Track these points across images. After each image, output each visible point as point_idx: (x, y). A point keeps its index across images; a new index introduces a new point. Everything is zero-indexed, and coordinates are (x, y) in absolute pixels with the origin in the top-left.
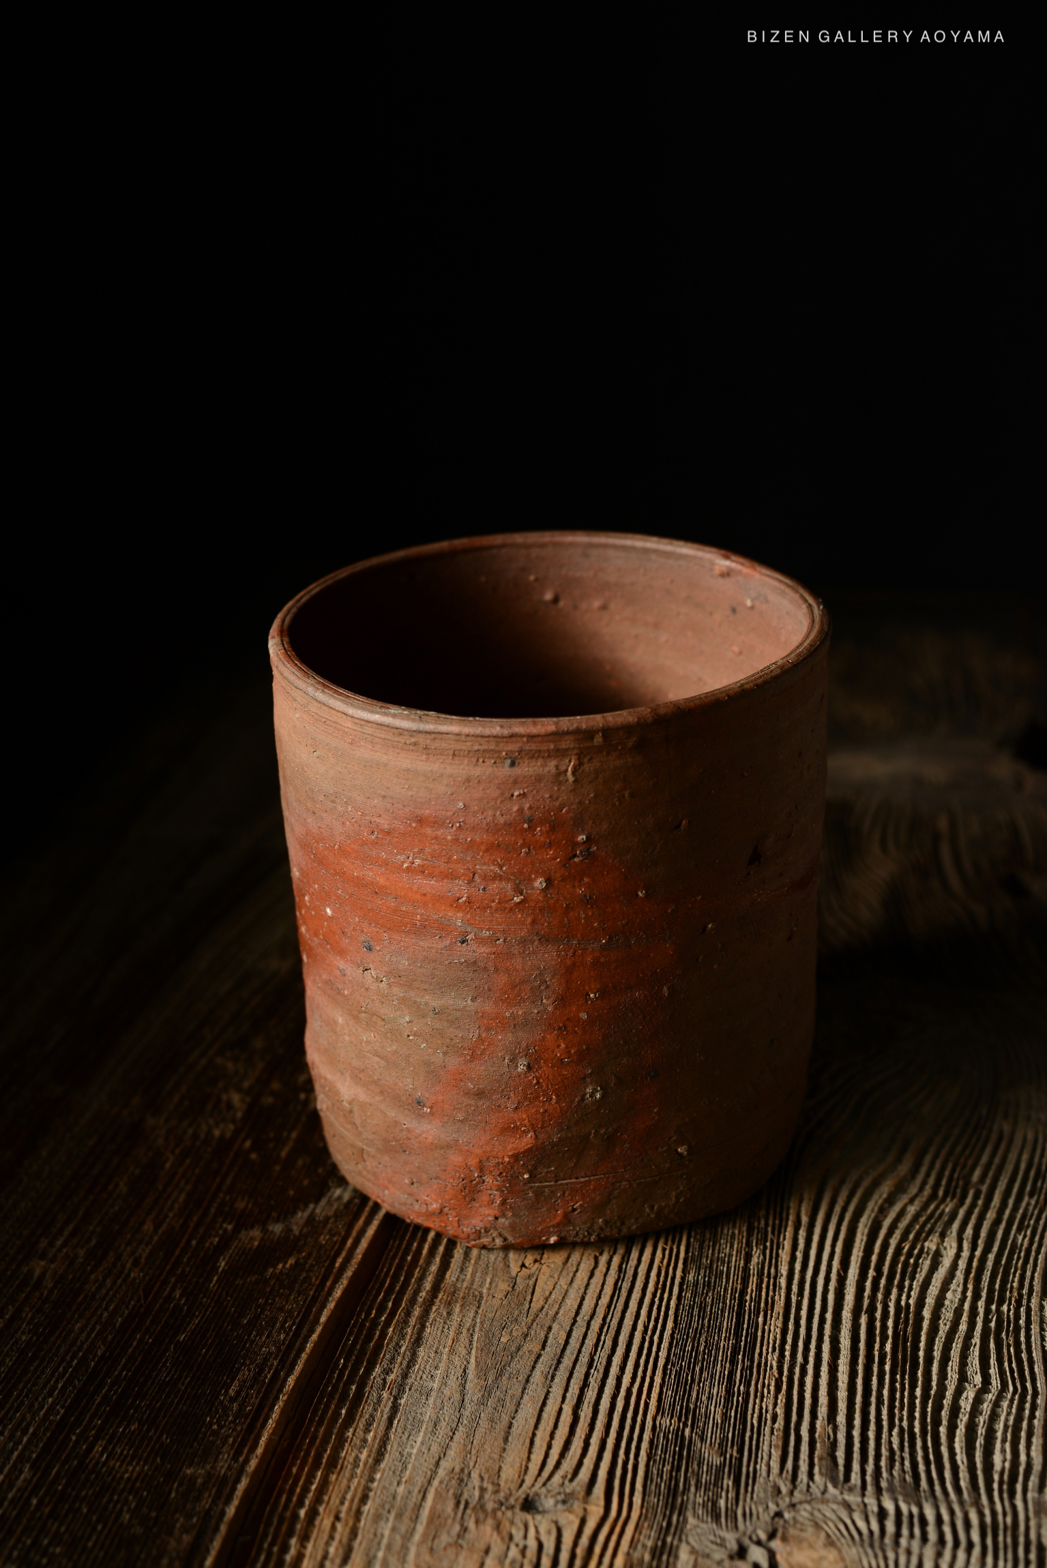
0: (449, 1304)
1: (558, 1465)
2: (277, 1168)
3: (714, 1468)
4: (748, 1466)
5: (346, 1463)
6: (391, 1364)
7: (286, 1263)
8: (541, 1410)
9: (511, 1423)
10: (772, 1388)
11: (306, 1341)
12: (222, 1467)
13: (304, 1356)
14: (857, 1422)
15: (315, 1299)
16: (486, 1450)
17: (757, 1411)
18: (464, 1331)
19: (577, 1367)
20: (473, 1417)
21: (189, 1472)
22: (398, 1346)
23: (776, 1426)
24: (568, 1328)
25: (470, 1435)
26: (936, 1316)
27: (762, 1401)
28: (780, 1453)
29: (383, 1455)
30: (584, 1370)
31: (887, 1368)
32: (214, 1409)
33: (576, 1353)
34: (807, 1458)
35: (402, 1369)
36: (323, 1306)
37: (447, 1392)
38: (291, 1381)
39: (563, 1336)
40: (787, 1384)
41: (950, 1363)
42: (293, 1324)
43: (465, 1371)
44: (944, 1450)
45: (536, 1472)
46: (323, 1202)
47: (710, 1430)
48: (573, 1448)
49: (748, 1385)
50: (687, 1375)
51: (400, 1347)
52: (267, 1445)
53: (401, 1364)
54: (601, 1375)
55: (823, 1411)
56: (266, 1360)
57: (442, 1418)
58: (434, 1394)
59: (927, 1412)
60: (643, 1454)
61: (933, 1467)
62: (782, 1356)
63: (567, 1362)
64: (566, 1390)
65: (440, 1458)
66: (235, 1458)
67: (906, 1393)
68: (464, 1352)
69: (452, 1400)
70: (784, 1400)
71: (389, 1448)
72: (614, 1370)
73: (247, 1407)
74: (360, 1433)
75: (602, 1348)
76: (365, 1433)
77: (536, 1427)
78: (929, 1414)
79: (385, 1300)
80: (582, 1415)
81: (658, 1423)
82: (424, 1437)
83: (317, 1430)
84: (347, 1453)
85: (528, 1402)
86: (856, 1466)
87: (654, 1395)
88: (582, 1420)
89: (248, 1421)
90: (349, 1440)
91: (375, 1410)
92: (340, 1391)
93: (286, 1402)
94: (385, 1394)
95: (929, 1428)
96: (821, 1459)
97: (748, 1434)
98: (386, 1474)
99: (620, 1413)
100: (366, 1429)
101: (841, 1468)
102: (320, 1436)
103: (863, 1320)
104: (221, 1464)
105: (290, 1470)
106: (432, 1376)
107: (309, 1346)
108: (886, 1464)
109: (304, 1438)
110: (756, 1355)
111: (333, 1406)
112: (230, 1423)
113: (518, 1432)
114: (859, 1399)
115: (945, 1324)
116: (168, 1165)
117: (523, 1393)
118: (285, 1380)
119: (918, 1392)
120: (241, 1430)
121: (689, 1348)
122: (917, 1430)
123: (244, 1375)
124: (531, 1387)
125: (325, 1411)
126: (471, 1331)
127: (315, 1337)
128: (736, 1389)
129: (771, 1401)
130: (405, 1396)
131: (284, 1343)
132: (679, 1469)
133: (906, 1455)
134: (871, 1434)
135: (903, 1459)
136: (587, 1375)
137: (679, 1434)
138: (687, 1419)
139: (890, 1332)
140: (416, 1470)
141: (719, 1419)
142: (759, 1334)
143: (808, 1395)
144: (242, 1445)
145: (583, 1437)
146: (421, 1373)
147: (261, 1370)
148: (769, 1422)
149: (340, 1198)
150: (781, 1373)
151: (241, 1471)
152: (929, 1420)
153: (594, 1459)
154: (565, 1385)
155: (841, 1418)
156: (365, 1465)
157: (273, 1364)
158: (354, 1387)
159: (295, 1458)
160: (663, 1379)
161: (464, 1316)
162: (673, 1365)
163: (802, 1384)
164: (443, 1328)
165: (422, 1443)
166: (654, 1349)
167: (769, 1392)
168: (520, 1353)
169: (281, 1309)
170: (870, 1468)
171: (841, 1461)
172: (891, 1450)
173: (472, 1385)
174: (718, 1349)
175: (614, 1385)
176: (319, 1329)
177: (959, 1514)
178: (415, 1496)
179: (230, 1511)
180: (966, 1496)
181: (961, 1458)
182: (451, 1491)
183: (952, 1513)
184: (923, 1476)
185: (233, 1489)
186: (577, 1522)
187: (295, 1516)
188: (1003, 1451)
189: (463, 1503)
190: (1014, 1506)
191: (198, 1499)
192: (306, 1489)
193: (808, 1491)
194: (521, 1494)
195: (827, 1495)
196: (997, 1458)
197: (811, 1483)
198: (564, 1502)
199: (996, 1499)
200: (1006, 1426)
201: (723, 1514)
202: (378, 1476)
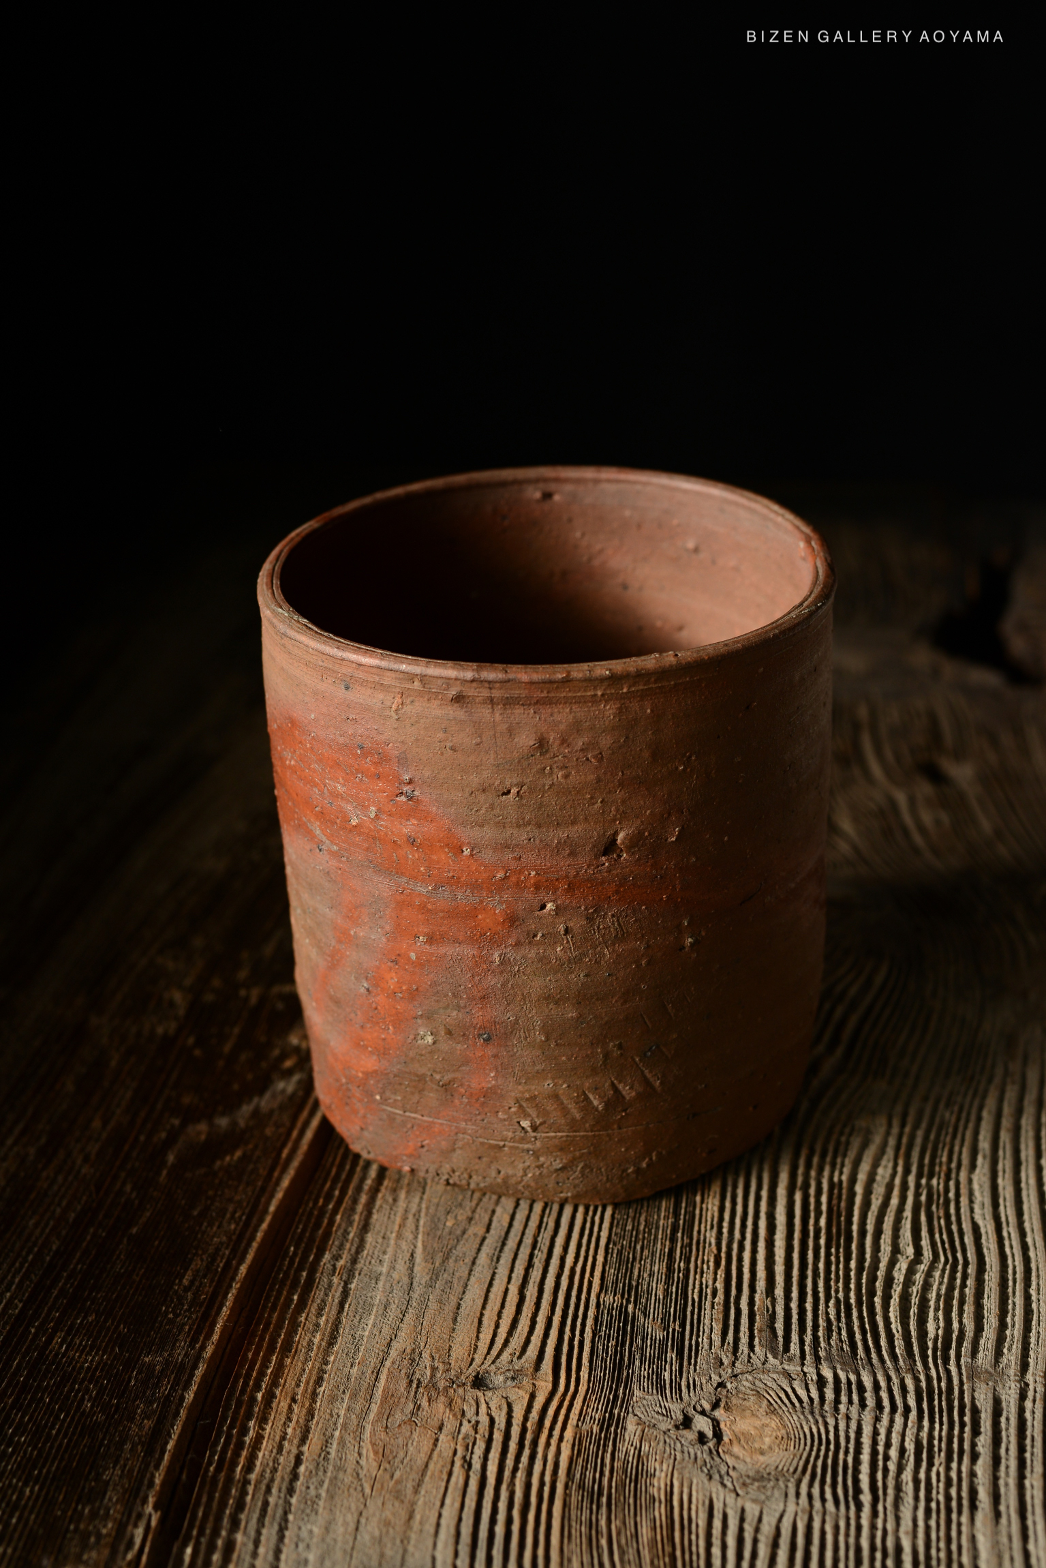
0: (394, 1191)
1: (506, 1343)
2: (221, 1063)
3: (658, 1342)
4: (691, 1339)
5: (300, 1347)
6: (340, 1250)
7: (233, 1155)
8: (488, 1291)
9: (459, 1304)
10: (712, 1264)
11: (256, 1230)
12: (179, 1354)
13: (255, 1245)
14: (795, 1294)
15: (263, 1189)
16: (436, 1330)
17: (697, 1286)
18: (411, 1217)
19: (522, 1249)
20: (422, 1299)
21: (147, 1359)
22: (346, 1233)
23: (716, 1300)
24: (511, 1211)
25: (420, 1316)
26: (868, 1192)
27: (702, 1276)
28: (721, 1326)
29: (335, 1338)
30: (528, 1251)
31: (822, 1242)
32: (169, 1299)
33: (519, 1234)
34: (747, 1330)
35: (351, 1255)
36: (272, 1196)
37: (395, 1275)
38: (243, 1269)
39: (507, 1219)
40: (726, 1259)
41: (883, 1236)
42: (243, 1214)
43: (412, 1255)
44: (879, 1319)
45: (485, 1351)
46: (267, 1095)
47: (652, 1306)
48: (520, 1326)
49: (688, 1262)
50: (629, 1253)
51: (348, 1234)
52: (222, 1332)
53: (350, 1250)
54: (545, 1256)
55: (761, 1285)
56: (217, 1250)
57: (392, 1301)
58: (383, 1278)
59: (862, 1284)
60: (588, 1330)
61: (869, 1335)
62: (720, 1233)
63: (511, 1243)
64: (512, 1271)
65: (391, 1339)
66: (192, 1345)
67: (841, 1266)
68: (411, 1237)
69: (401, 1283)
70: (723, 1276)
71: (341, 1331)
72: (557, 1250)
73: (200, 1296)
74: (312, 1318)
75: (545, 1229)
76: (317, 1317)
77: (484, 1307)
78: (864, 1285)
79: (332, 1189)
80: (528, 1294)
81: (601, 1300)
82: (375, 1319)
83: (270, 1316)
84: (300, 1337)
85: (475, 1283)
86: (795, 1337)
87: (598, 1274)
88: (528, 1299)
89: (203, 1309)
90: (302, 1324)
91: (327, 1295)
92: (291, 1277)
93: (240, 1290)
94: (335, 1280)
95: (864, 1298)
96: (760, 1331)
97: (689, 1309)
98: (339, 1355)
99: (565, 1291)
100: (319, 1314)
101: (781, 1339)
102: (274, 1322)
103: (798, 1197)
104: (178, 1351)
105: (246, 1355)
106: (380, 1261)
107: (259, 1235)
108: (824, 1334)
109: (258, 1324)
110: (695, 1233)
111: (285, 1293)
112: (185, 1312)
113: (467, 1313)
114: (795, 1272)
115: (877, 1199)
116: (113, 1063)
117: (470, 1274)
118: (237, 1269)
119: (853, 1264)
120: (197, 1319)
121: (629, 1227)
122: (852, 1301)
123: (196, 1265)
124: (477, 1269)
125: (278, 1298)
126: (417, 1217)
127: (264, 1226)
128: (676, 1266)
129: (711, 1276)
130: (355, 1281)
131: (234, 1233)
132: (623, 1344)
133: (843, 1325)
134: (809, 1306)
135: (840, 1329)
136: (531, 1256)
137: (622, 1310)
138: (629, 1296)
139: (824, 1207)
140: (369, 1350)
141: (661, 1295)
142: (697, 1212)
143: (746, 1270)
144: (198, 1332)
145: (530, 1315)
146: (369, 1258)
147: (213, 1259)
148: (709, 1297)
149: (283, 1091)
150: (719, 1249)
151: (198, 1358)
152: (864, 1291)
153: (541, 1336)
154: (510, 1266)
155: (779, 1291)
156: (319, 1348)
157: (224, 1254)
158: (304, 1274)
159: (250, 1344)
160: (606, 1258)
161: (409, 1202)
162: (615, 1244)
163: (740, 1259)
164: (390, 1214)
165: (373, 1326)
166: (596, 1229)
167: (708, 1268)
168: (466, 1236)
169: (230, 1200)
170: (808, 1338)
171: (780, 1333)
172: (829, 1321)
173: (419, 1268)
174: (657, 1228)
175: (558, 1265)
176: (268, 1219)
177: (895, 1380)
178: (369, 1378)
179: (190, 1396)
180: (901, 1363)
181: (896, 1326)
182: (404, 1371)
183: (889, 1379)
184: (860, 1344)
185: (192, 1375)
186: (527, 1397)
187: (253, 1400)
188: (936, 1319)
189: (415, 1382)
190: (948, 1372)
191: (157, 1385)
192: (262, 1374)
193: (749, 1361)
194: (471, 1371)
195: (767, 1365)
196: (931, 1326)
197: (752, 1354)
198: (513, 1378)
199: (931, 1365)
200: (938, 1296)
201: (668, 1386)
202: (332, 1359)
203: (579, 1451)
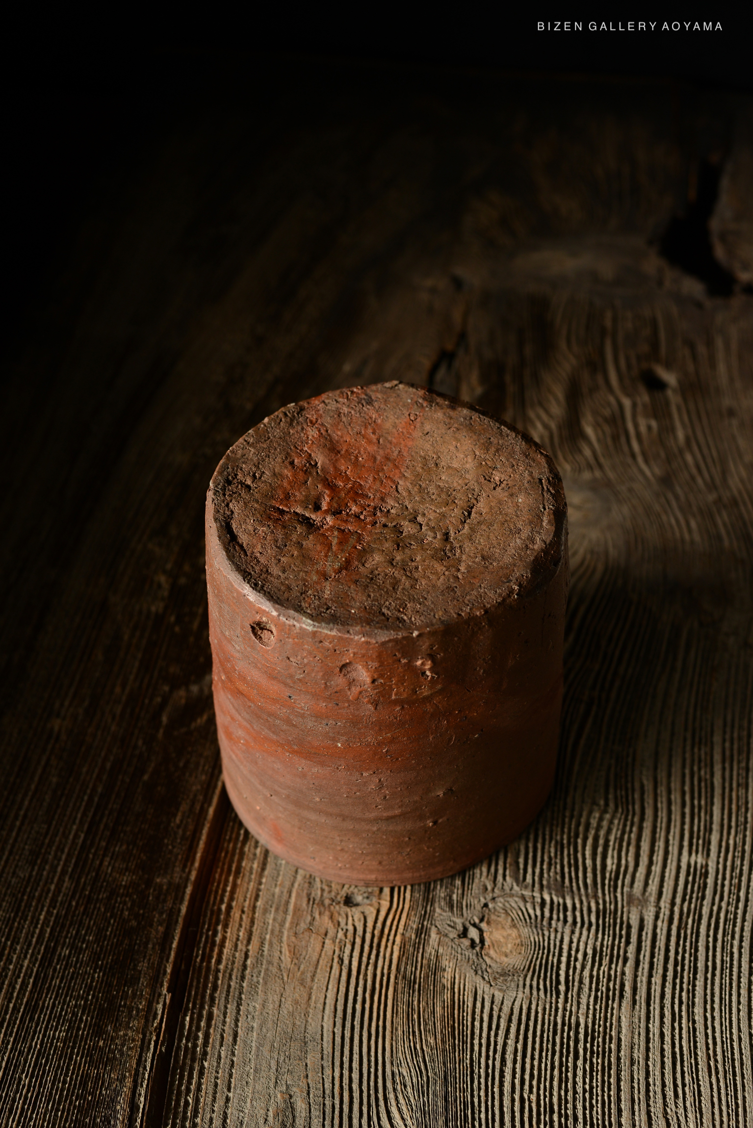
5: (245, 871)
7: (202, 718)
12: (176, 877)
21: (158, 880)
29: (266, 865)
32: (168, 833)
34: (503, 864)
38: (211, 811)
42: (209, 768)
44: (580, 856)
52: (201, 862)
56: (195, 796)
59: (571, 828)
61: (573, 869)
66: (183, 870)
67: (560, 815)
73: (187, 832)
74: (252, 849)
78: (573, 829)
83: (228, 847)
84: (246, 863)
86: (530, 870)
89: (188, 842)
90: (246, 854)
93: (209, 827)
95: (572, 840)
96: (510, 865)
98: (268, 878)
101: (521, 871)
102: (230, 851)
104: (176, 874)
105: (215, 877)
108: (547, 868)
109: (221, 853)
112: (178, 844)
118: (207, 810)
119: (567, 813)
120: (185, 850)
123: (183, 807)
125: (232, 833)
131: (205, 783)
133: (558, 861)
135: (556, 864)
140: (285, 876)
144: (187, 860)
147: (193, 803)
151: (187, 880)
152: (572, 834)
156: (256, 872)
157: (199, 799)
159: (217, 868)
170: (537, 871)
171: (521, 866)
172: (550, 858)
177: (585, 904)
178: (285, 895)
179: (184, 909)
180: (590, 890)
181: (589, 862)
182: (305, 892)
183: (581, 902)
184: (567, 875)
185: (184, 892)
186: (375, 912)
187: (220, 910)
188: (613, 857)
189: (312, 900)
190: (616, 897)
191: (164, 901)
192: (224, 891)
193: (502, 888)
194: (343, 893)
195: (513, 892)
196: (609, 861)
197: (504, 883)
198: (368, 898)
199: (607, 892)
200: (616, 839)
201: (455, 905)
202: (264, 880)
203: (404, 952)
